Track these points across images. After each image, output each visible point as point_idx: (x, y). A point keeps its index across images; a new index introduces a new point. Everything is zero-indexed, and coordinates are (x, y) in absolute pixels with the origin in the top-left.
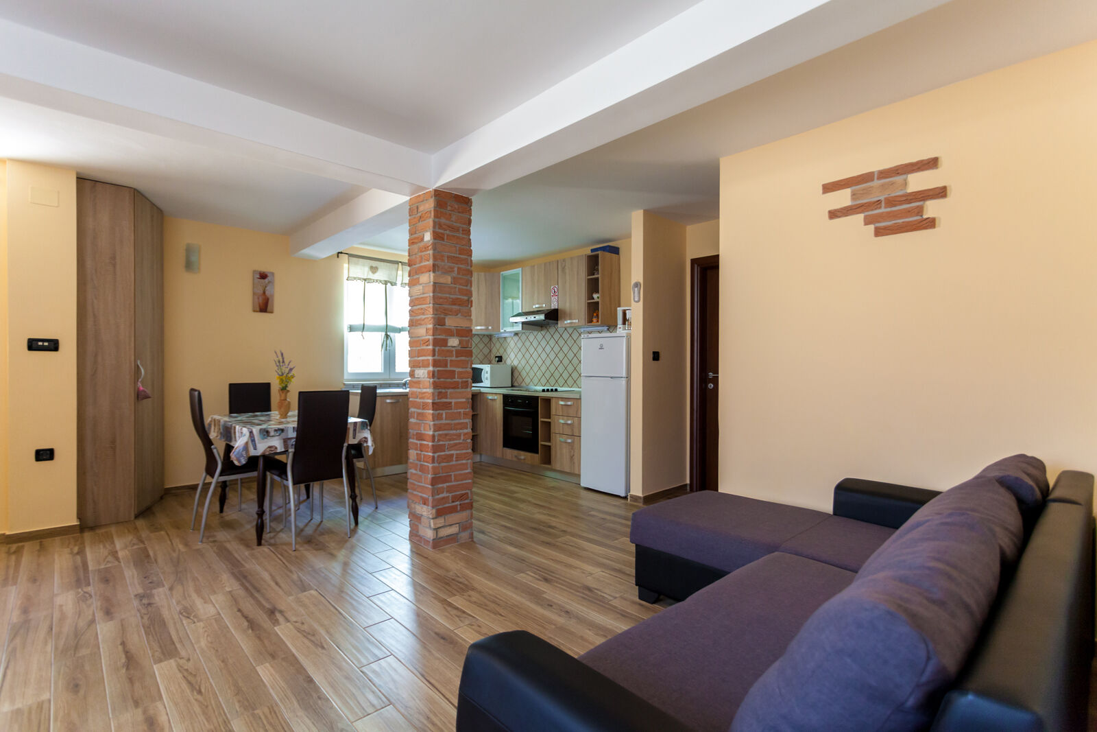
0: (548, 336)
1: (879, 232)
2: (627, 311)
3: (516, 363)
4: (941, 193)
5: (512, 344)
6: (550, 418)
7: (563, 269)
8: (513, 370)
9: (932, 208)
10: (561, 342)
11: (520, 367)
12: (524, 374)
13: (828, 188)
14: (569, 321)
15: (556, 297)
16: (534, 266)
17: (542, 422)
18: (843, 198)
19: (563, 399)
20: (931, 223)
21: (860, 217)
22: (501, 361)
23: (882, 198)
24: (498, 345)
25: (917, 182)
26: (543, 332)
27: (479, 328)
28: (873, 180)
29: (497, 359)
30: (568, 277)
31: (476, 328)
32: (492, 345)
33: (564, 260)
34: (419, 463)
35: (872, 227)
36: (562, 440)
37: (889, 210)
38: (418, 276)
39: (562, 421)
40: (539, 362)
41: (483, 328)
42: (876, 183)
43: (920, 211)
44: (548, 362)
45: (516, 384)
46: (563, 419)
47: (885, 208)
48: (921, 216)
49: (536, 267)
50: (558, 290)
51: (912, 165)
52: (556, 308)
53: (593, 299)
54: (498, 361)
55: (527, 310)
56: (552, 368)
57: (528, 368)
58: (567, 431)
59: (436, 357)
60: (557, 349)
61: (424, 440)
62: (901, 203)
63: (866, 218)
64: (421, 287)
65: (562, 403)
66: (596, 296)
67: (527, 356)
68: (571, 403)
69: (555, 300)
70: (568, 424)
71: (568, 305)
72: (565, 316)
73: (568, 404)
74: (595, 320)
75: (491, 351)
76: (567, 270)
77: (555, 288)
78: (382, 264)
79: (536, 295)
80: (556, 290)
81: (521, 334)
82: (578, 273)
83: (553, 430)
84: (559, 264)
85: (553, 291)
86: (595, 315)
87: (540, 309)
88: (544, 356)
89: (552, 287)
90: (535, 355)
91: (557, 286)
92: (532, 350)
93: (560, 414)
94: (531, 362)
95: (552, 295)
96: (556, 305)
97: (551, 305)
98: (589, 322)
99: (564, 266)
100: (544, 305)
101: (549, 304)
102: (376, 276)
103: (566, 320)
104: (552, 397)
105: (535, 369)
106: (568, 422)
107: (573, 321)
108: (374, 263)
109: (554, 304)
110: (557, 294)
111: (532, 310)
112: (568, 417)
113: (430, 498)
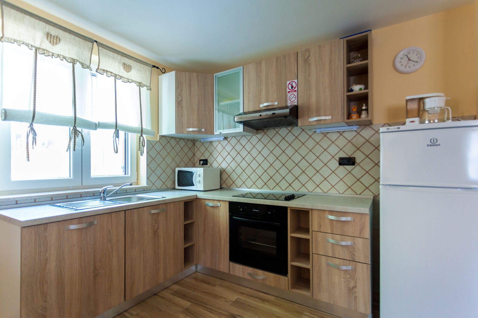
0: (265, 139)
2: (427, 99)
3: (224, 165)
5: (219, 148)
6: (308, 234)
7: (306, 61)
8: (222, 172)
11: (229, 170)
12: (234, 176)
14: (315, 119)
15: (296, 94)
17: (292, 237)
19: (331, 212)
22: (207, 164)
24: (202, 149)
26: (259, 136)
27: (191, 129)
29: (202, 162)
30: (313, 68)
31: (188, 130)
32: (196, 149)
33: (307, 50)
39: (331, 241)
40: (254, 165)
41: (195, 129)
44: (266, 165)
45: (224, 186)
46: (333, 239)
50: (297, 85)
52: (296, 104)
53: (352, 90)
54: (203, 164)
55: (251, 110)
56: (271, 171)
58: (341, 253)
65: (331, 217)
66: (357, 88)
67: (239, 159)
68: (349, 219)
69: (292, 96)
70: (342, 246)
71: (313, 100)
72: (309, 112)
73: (344, 219)
74: (354, 116)
75: (194, 155)
76: (312, 60)
77: (293, 83)
78: (67, 34)
79: (263, 93)
80: (294, 85)
81: (230, 138)
82: (330, 62)
83: (313, 249)
84: (299, 55)
85: (290, 87)
86: (355, 110)
87: (270, 107)
88: (260, 159)
89: (288, 82)
90: (249, 158)
91: (296, 81)
92: (244, 153)
93: (330, 232)
94: (244, 165)
95: (289, 91)
96: (296, 101)
97: (286, 101)
98: (348, 118)
99: (306, 57)
100: (276, 103)
101: (284, 101)
102: (57, 49)
103: (311, 118)
104: (312, 209)
105: (249, 171)
106: (344, 243)
107: (323, 118)
108: (55, 32)
109: (292, 100)
110: (296, 89)
111: (258, 109)
112: (343, 235)
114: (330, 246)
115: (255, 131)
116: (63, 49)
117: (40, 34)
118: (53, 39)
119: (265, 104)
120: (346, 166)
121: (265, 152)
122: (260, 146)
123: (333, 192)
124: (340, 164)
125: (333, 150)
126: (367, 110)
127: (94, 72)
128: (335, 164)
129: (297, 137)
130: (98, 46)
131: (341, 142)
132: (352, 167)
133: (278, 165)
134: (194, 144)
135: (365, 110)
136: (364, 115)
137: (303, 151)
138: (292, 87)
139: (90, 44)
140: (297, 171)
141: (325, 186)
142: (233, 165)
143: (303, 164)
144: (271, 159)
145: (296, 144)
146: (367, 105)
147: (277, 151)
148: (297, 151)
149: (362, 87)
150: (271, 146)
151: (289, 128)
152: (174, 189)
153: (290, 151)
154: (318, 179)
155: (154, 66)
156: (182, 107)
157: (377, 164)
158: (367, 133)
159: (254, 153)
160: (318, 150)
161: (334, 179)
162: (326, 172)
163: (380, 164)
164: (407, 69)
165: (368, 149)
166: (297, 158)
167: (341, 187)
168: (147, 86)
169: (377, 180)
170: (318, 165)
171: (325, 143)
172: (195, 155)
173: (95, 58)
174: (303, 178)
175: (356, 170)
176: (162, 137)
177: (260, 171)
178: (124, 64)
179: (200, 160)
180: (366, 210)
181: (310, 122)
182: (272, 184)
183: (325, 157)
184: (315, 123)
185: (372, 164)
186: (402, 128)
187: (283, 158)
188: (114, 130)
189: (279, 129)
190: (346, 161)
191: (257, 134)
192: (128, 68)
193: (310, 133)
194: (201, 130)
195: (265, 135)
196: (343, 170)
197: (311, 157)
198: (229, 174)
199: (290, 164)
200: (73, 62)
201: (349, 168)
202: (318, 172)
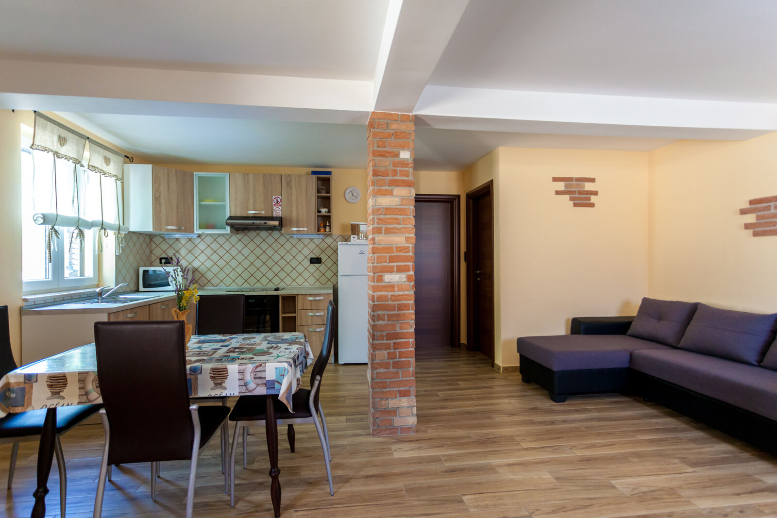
0: (246, 239)
1: (575, 205)
2: (361, 226)
3: (196, 264)
4: (595, 193)
5: (189, 246)
6: (295, 313)
7: (289, 183)
8: (194, 271)
9: (593, 199)
10: (264, 246)
11: (203, 269)
12: (209, 275)
13: (555, 179)
14: (295, 229)
15: (280, 207)
16: (248, 174)
17: (283, 317)
18: (561, 186)
19: (311, 295)
20: (592, 205)
21: (567, 197)
22: (170, 263)
23: (576, 190)
24: (164, 246)
25: (588, 187)
26: (240, 236)
27: (170, 227)
28: (573, 181)
29: (163, 261)
30: (294, 192)
31: (166, 227)
32: (154, 246)
33: (289, 176)
34: (391, 361)
35: (572, 202)
36: (311, 330)
37: (578, 196)
38: (390, 188)
39: (311, 314)
40: (234, 263)
41: (174, 228)
42: (574, 183)
43: (589, 199)
46: (311, 312)
47: (578, 194)
48: (589, 201)
49: (251, 176)
50: (281, 200)
51: (589, 178)
52: (280, 215)
53: (321, 212)
54: (165, 263)
55: (238, 215)
57: (215, 269)
58: (317, 322)
61: (402, 338)
62: (583, 194)
63: (570, 197)
64: (397, 199)
65: (311, 298)
66: (324, 211)
67: (215, 257)
68: (322, 298)
69: (278, 209)
70: (317, 316)
71: (294, 214)
72: (291, 223)
73: (318, 298)
74: (322, 229)
75: (151, 252)
76: (293, 184)
77: (278, 199)
78: (71, 135)
79: (251, 201)
80: (279, 200)
81: (205, 236)
82: (306, 190)
83: (298, 322)
84: (283, 178)
85: (275, 201)
86: (322, 225)
87: (258, 215)
88: (240, 258)
89: (274, 197)
90: (227, 257)
91: (280, 197)
92: (221, 252)
93: (309, 308)
94: (221, 263)
95: (274, 204)
96: (280, 213)
97: (272, 212)
98: (318, 231)
99: (289, 181)
100: (263, 212)
101: (270, 211)
102: (63, 150)
103: (292, 228)
104: (298, 295)
105: (227, 270)
106: (318, 314)
107: (301, 229)
109: (277, 211)
110: (280, 204)
111: (246, 215)
112: (318, 309)
113: (411, 389)
114: (310, 317)
115: (236, 231)
116: (68, 150)
117: (56, 138)
118: (62, 141)
119: (253, 212)
120: (314, 264)
121: (246, 252)
122: (240, 246)
123: (306, 284)
124: (311, 262)
125: (306, 251)
126: (330, 226)
127: (86, 168)
128: (307, 262)
129: (276, 240)
130: (89, 142)
131: (312, 246)
132: (319, 265)
133: (258, 263)
134: (151, 240)
135: (328, 226)
136: (328, 229)
137: (282, 252)
138: (277, 201)
139: (84, 140)
140: (276, 269)
141: (300, 280)
142: (209, 264)
143: (282, 263)
144: (252, 258)
145: (276, 246)
146: (330, 223)
147: (258, 251)
148: (276, 252)
149: (327, 210)
150: (252, 246)
151: (270, 232)
152: (137, 291)
153: (270, 252)
154: (294, 274)
155: (126, 156)
156: (160, 203)
157: (336, 263)
158: (329, 240)
159: (234, 252)
160: (294, 251)
161: (306, 274)
162: (300, 269)
163: (338, 263)
164: (352, 201)
165: (329, 252)
166: (276, 257)
167: (312, 280)
168: (120, 179)
169: (336, 274)
170: (294, 263)
171: (300, 246)
172: (154, 252)
173: (87, 154)
174: (282, 275)
175: (322, 267)
177: (240, 270)
178: (105, 157)
179: (161, 259)
180: (331, 291)
181: (292, 231)
182: (252, 281)
183: (300, 257)
184: (295, 232)
185: (332, 263)
186: (349, 243)
187: (264, 258)
189: (260, 231)
190: (315, 260)
192: (107, 161)
193: (288, 237)
194: (181, 228)
195: (246, 236)
196: (313, 267)
197: (288, 257)
198: (203, 273)
199: (270, 263)
200: (75, 161)
201: (317, 265)
202: (294, 269)
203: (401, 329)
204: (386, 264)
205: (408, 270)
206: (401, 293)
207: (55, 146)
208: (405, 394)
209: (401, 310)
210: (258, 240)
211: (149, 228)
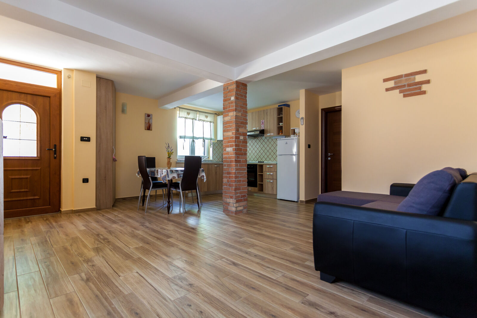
0: (258, 141)
1: (405, 96)
2: (295, 129)
4: (428, 82)
6: (262, 173)
7: (267, 113)
9: (424, 87)
10: (264, 143)
13: (385, 80)
14: (269, 134)
15: (263, 125)
16: (253, 113)
17: (259, 174)
18: (391, 84)
19: (268, 165)
20: (424, 93)
21: (398, 91)
23: (406, 84)
25: (419, 78)
26: (256, 140)
28: (402, 77)
30: (268, 116)
33: (267, 110)
35: (402, 94)
36: (268, 181)
37: (408, 88)
38: (228, 113)
40: (254, 152)
42: (404, 78)
43: (420, 88)
44: (258, 152)
46: (268, 173)
47: (407, 87)
48: (421, 90)
50: (264, 122)
51: (417, 72)
52: (264, 129)
53: (280, 125)
55: (250, 130)
56: (260, 154)
58: (271, 177)
59: (236, 143)
60: (262, 146)
61: (231, 174)
62: (413, 85)
63: (400, 91)
64: (229, 117)
65: (268, 166)
70: (271, 174)
71: (269, 128)
72: (267, 132)
73: (271, 166)
76: (268, 114)
78: (191, 111)
79: (254, 124)
82: (273, 115)
83: (264, 177)
84: (265, 111)
86: (280, 131)
87: (256, 130)
89: (261, 121)
91: (264, 120)
93: (268, 171)
97: (261, 128)
98: (279, 134)
100: (258, 128)
102: (189, 116)
104: (263, 164)
107: (271, 134)
108: (189, 111)
109: (263, 127)
111: (252, 130)
112: (271, 172)
113: (234, 196)
114: (268, 175)
115: (254, 138)
116: (191, 116)
117: (186, 113)
118: (188, 114)
119: (255, 128)
121: (258, 146)
127: (198, 121)
130: (199, 112)
139: (197, 112)
149: (282, 124)
150: (260, 144)
155: (215, 114)
159: (254, 147)
164: (299, 117)
168: (213, 122)
173: (198, 116)
176: (218, 141)
178: (206, 116)
181: (267, 135)
184: (269, 136)
187: (263, 149)
188: (203, 139)
191: (255, 139)
192: (207, 117)
197: (272, 148)
199: (266, 151)
200: (193, 119)
203: (231, 170)
204: (227, 144)
205: (233, 146)
206: (231, 156)
207: (186, 115)
208: (231, 197)
209: (231, 163)
210: (262, 141)
211: (222, 139)
